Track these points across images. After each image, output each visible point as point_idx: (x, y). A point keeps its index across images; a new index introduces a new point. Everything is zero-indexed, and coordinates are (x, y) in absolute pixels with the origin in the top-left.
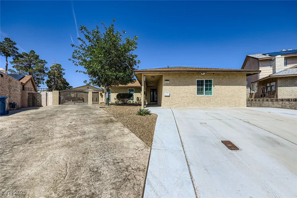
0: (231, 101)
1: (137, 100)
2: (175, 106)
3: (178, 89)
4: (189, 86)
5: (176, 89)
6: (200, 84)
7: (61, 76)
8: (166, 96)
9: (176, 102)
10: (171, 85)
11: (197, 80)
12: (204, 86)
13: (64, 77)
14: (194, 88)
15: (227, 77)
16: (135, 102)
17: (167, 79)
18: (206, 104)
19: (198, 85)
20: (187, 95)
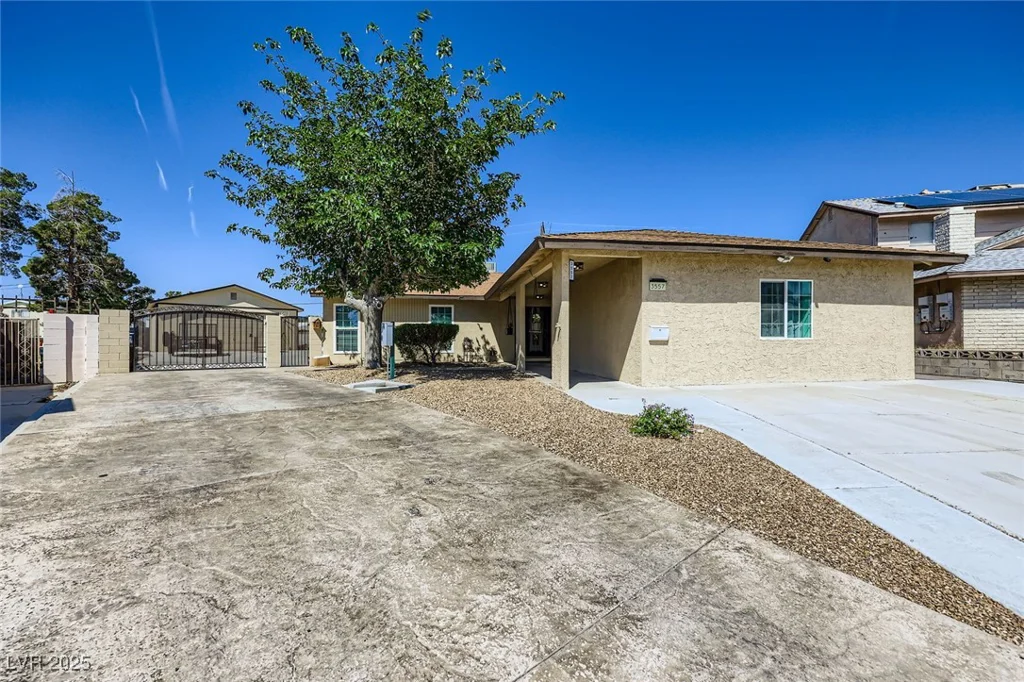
0: (869, 360)
1: (465, 349)
3: (698, 315)
4: (734, 304)
5: (691, 316)
6: (771, 294)
7: (100, 246)
8: (652, 343)
9: (690, 365)
10: (673, 300)
11: (761, 280)
12: (786, 304)
13: (113, 248)
14: (751, 312)
15: (857, 272)
16: (459, 357)
17: (660, 274)
18: (790, 369)
19: (765, 300)
20: (729, 339)
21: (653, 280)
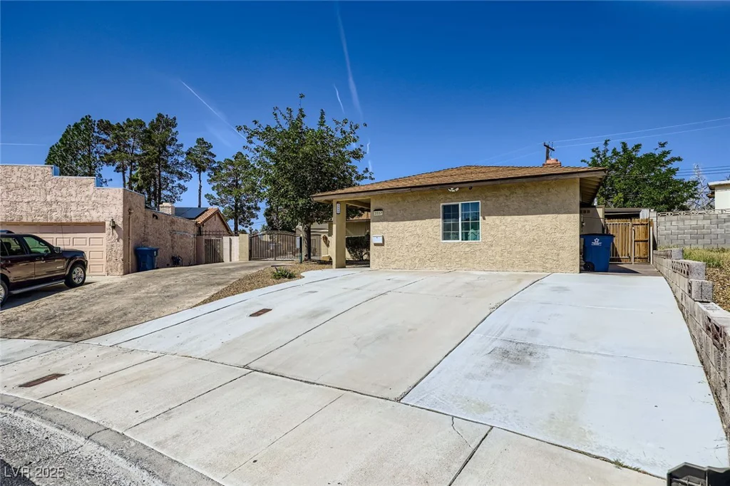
3: (401, 228)
4: (424, 221)
5: (397, 229)
6: (450, 213)
8: (376, 245)
9: (396, 258)
10: (386, 221)
11: (442, 204)
14: (435, 225)
18: (463, 261)
19: (445, 217)
20: (420, 242)
21: (376, 210)
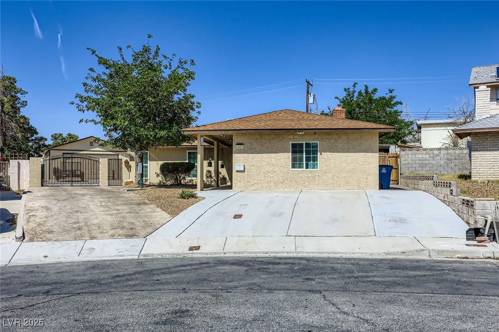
0: (351, 180)
2: (253, 188)
3: (259, 159)
4: (277, 154)
5: (256, 159)
6: (296, 149)
8: (238, 171)
9: (255, 181)
10: (247, 153)
11: (291, 143)
12: (304, 153)
14: (286, 157)
15: (344, 137)
17: (241, 141)
18: (307, 184)
19: (294, 152)
20: (275, 170)
21: (238, 144)
